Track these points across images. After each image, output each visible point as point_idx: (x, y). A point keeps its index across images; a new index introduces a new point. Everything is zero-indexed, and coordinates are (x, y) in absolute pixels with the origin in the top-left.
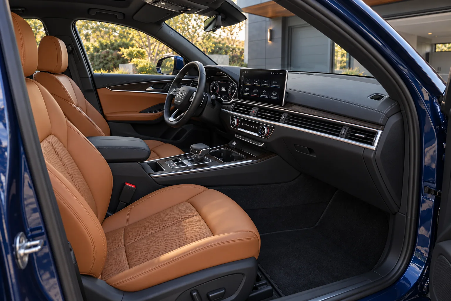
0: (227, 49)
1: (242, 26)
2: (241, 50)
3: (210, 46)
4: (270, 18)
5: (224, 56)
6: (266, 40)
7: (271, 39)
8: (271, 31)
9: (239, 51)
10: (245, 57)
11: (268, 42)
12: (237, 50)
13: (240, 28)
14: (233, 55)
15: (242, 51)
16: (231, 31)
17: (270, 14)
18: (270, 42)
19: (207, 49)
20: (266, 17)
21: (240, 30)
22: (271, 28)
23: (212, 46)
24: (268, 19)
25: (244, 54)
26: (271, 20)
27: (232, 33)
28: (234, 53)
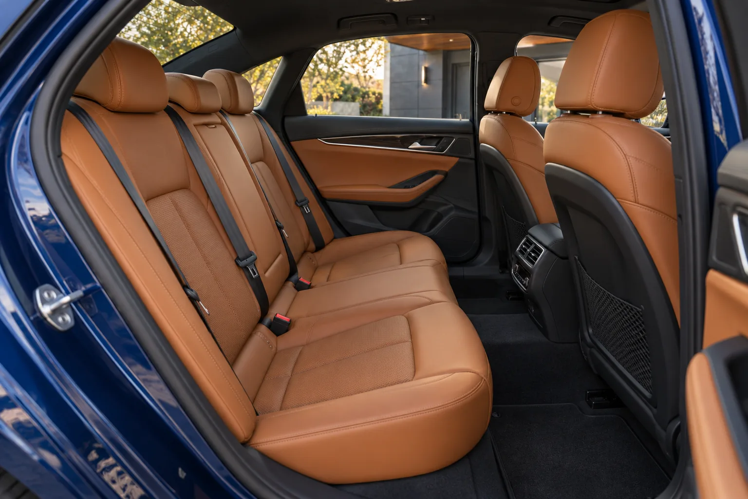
0: (356, 93)
1: (381, 60)
2: (377, 95)
3: (337, 89)
4: (425, 50)
5: (353, 104)
6: (419, 81)
7: (426, 81)
8: (426, 69)
9: (374, 96)
10: (384, 106)
11: (422, 85)
12: (371, 94)
13: (378, 63)
14: (364, 102)
15: (379, 96)
16: (364, 67)
17: (425, 46)
18: (424, 84)
19: (332, 93)
20: (419, 49)
21: (378, 66)
22: (427, 65)
23: (339, 89)
24: (421, 52)
25: (381, 101)
26: (425, 53)
27: (366, 70)
28: (365, 100)
